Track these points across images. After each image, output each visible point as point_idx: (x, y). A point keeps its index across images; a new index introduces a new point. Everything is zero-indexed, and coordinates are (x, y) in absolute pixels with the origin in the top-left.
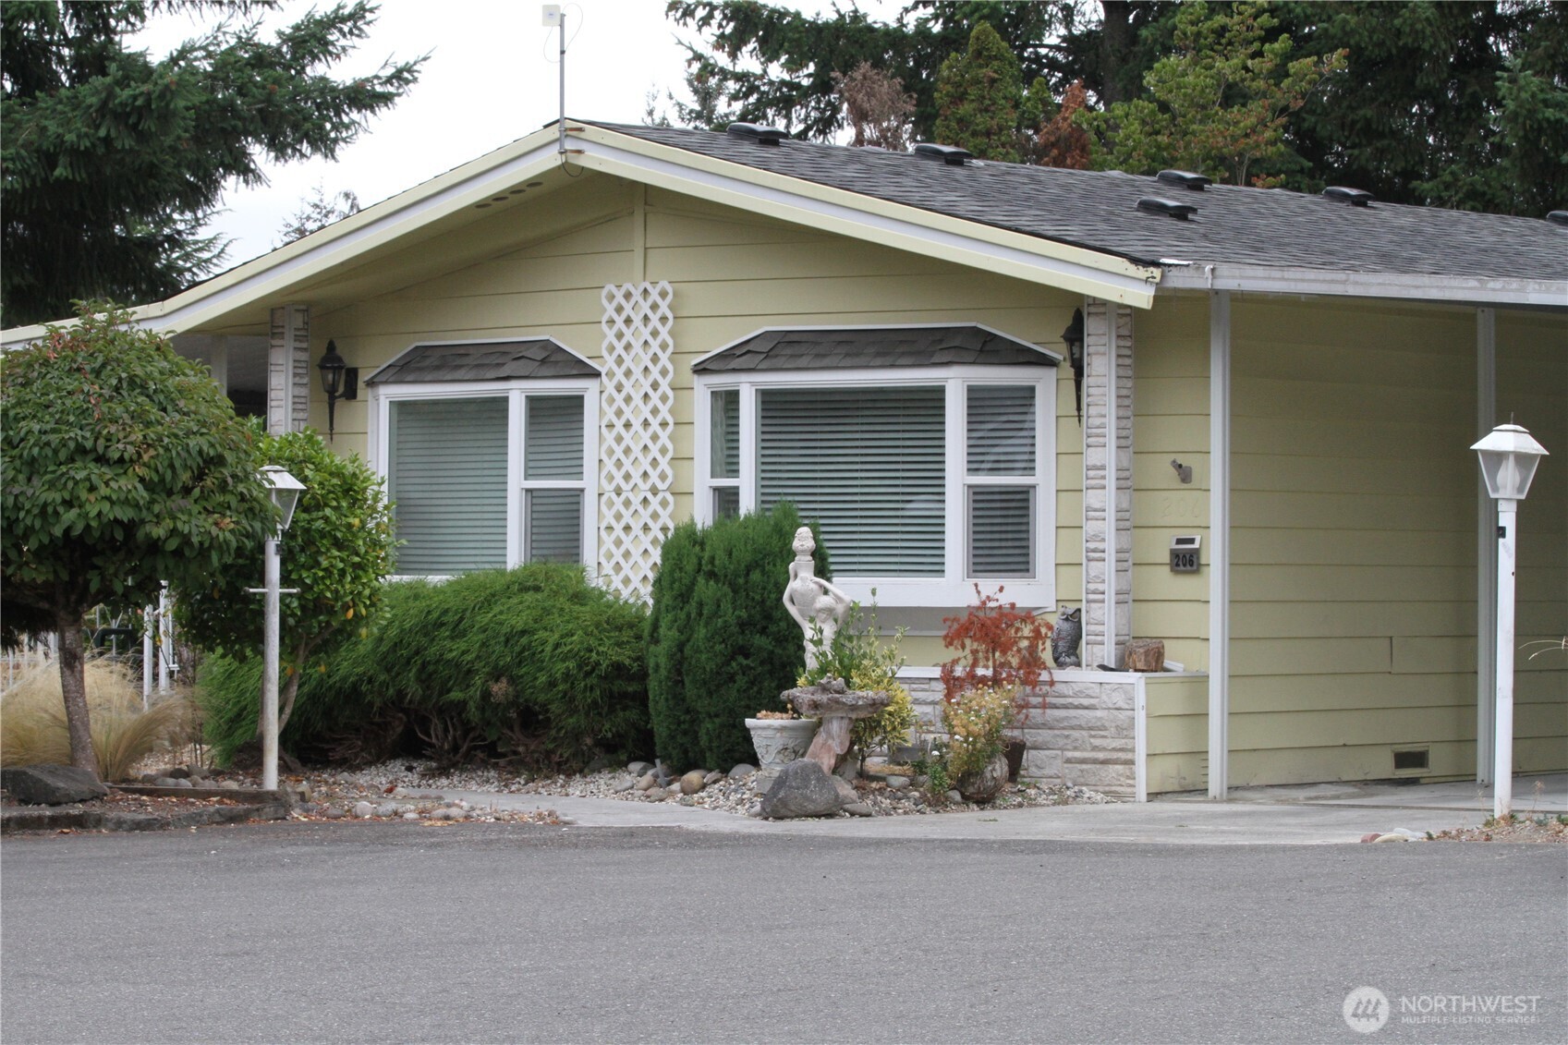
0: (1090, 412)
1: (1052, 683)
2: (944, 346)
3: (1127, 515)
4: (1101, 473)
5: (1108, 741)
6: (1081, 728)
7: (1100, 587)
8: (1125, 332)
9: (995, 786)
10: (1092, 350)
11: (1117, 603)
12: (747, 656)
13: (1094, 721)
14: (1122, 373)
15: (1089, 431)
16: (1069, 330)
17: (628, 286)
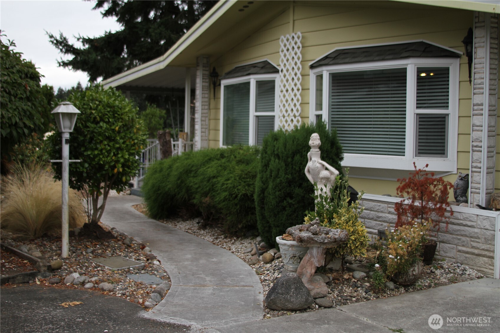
0: (476, 77)
1: (452, 212)
2: (407, 50)
3: (493, 129)
4: (481, 107)
5: (481, 244)
6: (466, 236)
7: (479, 165)
8: (494, 36)
9: (415, 278)
10: (477, 45)
11: (487, 173)
12: (291, 198)
13: (473, 234)
14: (492, 56)
15: (475, 86)
16: (465, 38)
17: (288, 36)
